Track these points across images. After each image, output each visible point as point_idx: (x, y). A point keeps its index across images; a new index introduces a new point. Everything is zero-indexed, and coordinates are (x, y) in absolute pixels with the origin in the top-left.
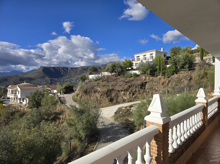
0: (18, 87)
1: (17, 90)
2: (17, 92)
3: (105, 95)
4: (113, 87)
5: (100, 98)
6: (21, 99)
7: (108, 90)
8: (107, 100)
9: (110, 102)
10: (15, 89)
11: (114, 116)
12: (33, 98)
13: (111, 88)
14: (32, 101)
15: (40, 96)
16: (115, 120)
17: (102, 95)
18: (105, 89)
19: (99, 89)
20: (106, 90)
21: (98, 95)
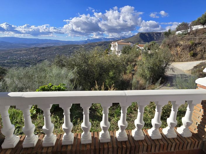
0: (117, 43)
1: (116, 45)
2: (116, 46)
3: (188, 49)
4: (201, 40)
5: (181, 52)
6: (118, 52)
7: (193, 44)
8: (189, 55)
9: (192, 57)
10: (115, 44)
11: (192, 70)
12: (124, 51)
13: (197, 41)
14: (123, 52)
15: (129, 49)
16: (192, 73)
17: (183, 49)
18: (189, 43)
19: (182, 43)
20: (191, 44)
21: (179, 49)
